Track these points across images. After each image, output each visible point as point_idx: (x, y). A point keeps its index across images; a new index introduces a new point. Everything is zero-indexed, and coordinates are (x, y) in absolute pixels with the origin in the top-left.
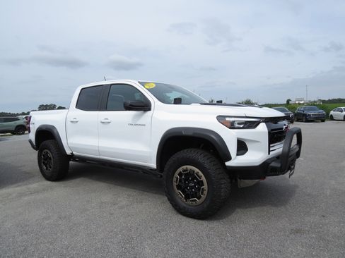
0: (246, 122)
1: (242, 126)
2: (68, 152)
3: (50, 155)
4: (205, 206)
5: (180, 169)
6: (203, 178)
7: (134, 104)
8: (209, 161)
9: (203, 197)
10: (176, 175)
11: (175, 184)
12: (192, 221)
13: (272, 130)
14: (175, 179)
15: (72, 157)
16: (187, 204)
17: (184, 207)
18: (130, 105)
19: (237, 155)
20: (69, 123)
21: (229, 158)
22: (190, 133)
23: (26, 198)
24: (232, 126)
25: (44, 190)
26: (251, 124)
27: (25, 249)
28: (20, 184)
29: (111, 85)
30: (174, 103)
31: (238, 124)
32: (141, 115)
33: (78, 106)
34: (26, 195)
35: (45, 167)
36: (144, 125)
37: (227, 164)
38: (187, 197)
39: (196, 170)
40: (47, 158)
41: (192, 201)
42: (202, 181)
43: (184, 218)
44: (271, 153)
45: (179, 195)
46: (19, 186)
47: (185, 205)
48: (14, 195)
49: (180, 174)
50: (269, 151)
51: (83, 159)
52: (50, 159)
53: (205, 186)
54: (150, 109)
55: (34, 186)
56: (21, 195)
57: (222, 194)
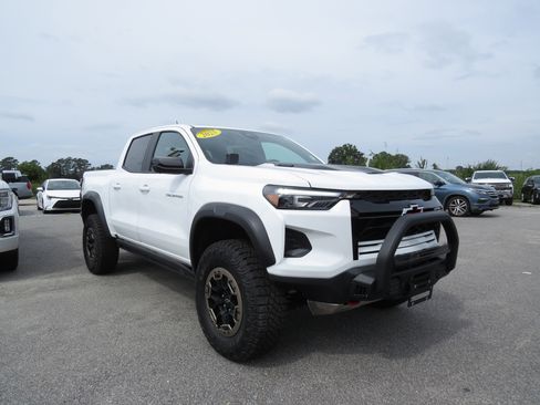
0: (313, 198)
1: (304, 205)
3: (94, 236)
4: (238, 340)
5: (213, 273)
6: (238, 292)
7: (165, 163)
9: (237, 324)
10: (209, 282)
11: (207, 296)
13: (361, 215)
14: (207, 289)
16: (219, 333)
19: (285, 256)
21: (272, 262)
26: (324, 203)
29: (161, 133)
30: (227, 163)
33: (124, 166)
38: (219, 322)
39: (230, 276)
41: (225, 328)
42: (236, 297)
44: (361, 257)
45: (211, 316)
49: (212, 281)
50: (356, 253)
52: (94, 241)
53: (240, 306)
54: (191, 172)
57: (260, 323)
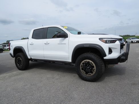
0: (111, 41)
2: (29, 57)
3: (21, 59)
5: (83, 62)
6: (94, 65)
7: (61, 35)
8: (96, 57)
9: (94, 72)
10: (81, 64)
11: (81, 68)
12: (89, 83)
13: (121, 44)
14: (81, 66)
15: (31, 59)
16: (86, 76)
17: (85, 77)
18: (60, 35)
19: (109, 54)
20: (29, 45)
21: (105, 56)
22: (88, 46)
23: (13, 78)
24: (106, 42)
25: (20, 74)
26: (113, 41)
27: (21, 99)
28: (8, 72)
29: (48, 27)
30: (78, 34)
31: (108, 41)
32: (64, 40)
33: (33, 38)
34: (13, 77)
35: (18, 65)
36: (65, 44)
37: (105, 58)
38: (87, 73)
39: (91, 61)
40: (19, 61)
41: (89, 74)
42: (93, 66)
43: (85, 82)
44: (121, 53)
45: (83, 72)
46: (8, 73)
47: (86, 77)
48: (7, 77)
49: (83, 64)
50: (120, 52)
51: (36, 60)
52: (21, 61)
53: (95, 68)
54: (67, 37)
55: (15, 73)
56: (10, 77)
57: (103, 71)
